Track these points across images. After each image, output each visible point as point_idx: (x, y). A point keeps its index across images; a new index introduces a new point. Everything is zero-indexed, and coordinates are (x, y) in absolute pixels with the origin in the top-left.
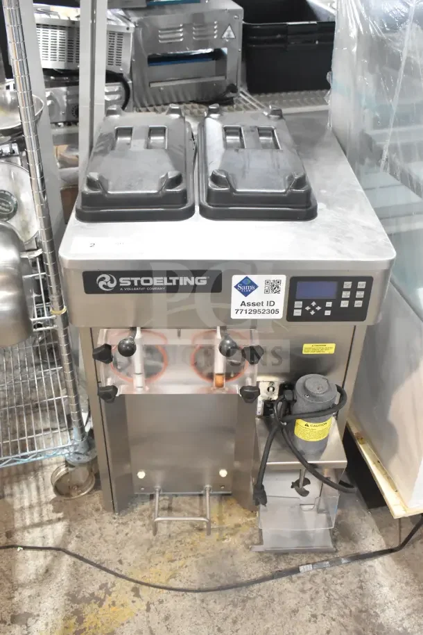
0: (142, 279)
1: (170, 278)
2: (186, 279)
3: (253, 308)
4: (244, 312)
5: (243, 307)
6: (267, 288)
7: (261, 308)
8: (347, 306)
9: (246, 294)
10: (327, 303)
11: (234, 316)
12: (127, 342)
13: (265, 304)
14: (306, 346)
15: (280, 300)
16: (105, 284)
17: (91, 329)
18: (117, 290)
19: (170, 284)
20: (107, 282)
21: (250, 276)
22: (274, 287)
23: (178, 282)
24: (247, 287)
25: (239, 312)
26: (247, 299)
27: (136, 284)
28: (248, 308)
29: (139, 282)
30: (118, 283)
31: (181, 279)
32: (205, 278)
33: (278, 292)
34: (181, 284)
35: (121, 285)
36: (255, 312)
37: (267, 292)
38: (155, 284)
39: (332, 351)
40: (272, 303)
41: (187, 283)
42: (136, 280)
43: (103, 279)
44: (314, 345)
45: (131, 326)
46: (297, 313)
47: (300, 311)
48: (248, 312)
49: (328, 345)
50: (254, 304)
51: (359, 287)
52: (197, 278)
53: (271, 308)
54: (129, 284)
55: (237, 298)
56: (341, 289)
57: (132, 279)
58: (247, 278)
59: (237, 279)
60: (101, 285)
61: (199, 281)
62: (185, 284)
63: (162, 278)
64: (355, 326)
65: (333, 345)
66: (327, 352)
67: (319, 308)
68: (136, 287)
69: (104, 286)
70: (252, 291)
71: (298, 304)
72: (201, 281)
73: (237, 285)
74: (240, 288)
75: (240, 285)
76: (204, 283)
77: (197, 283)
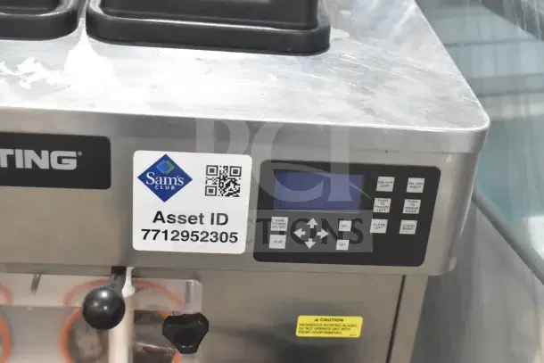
2: (31, 154)
3: (180, 228)
4: (161, 236)
5: (159, 225)
6: (210, 183)
7: (197, 227)
8: (383, 230)
9: (165, 195)
10: (342, 223)
11: (139, 244)
13: (207, 220)
14: (302, 320)
15: (239, 210)
21: (172, 155)
22: (225, 183)
24: (166, 180)
25: (152, 234)
26: (168, 207)
28: (169, 227)
31: (19, 152)
32: (73, 154)
33: (236, 193)
34: (19, 165)
36: (186, 236)
37: (210, 192)
39: (355, 332)
40: (222, 219)
41: (34, 163)
44: (319, 317)
46: (277, 243)
47: (284, 238)
48: (170, 236)
49: (348, 320)
50: (182, 219)
51: (409, 190)
52: (55, 154)
53: (219, 229)
55: (144, 201)
56: (370, 193)
58: (166, 158)
59: (144, 160)
61: (60, 160)
62: (29, 166)
64: (404, 277)
65: (358, 321)
66: (345, 334)
67: (323, 234)
70: (178, 188)
71: (279, 222)
72: (64, 161)
73: (145, 173)
74: (150, 181)
75: (151, 175)
76: (71, 165)
77: (56, 166)
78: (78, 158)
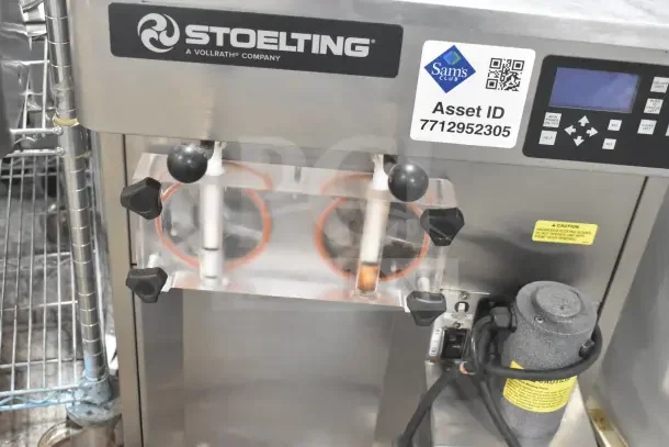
0: (234, 33)
1: (294, 36)
2: (327, 40)
3: (457, 119)
4: (438, 126)
5: (438, 116)
6: (492, 76)
7: (474, 120)
8: (650, 132)
9: (447, 86)
10: (612, 122)
11: (417, 133)
12: (189, 149)
13: (484, 113)
14: (540, 224)
15: (516, 105)
16: (156, 37)
17: (124, 136)
18: (181, 53)
19: (293, 49)
20: (159, 33)
21: (459, 46)
22: (505, 76)
23: (308, 44)
24: (452, 71)
25: (430, 124)
26: (449, 99)
27: (220, 42)
28: (447, 118)
29: (227, 37)
30: (183, 36)
31: (316, 38)
32: (367, 41)
33: (514, 88)
34: (315, 50)
35: (188, 41)
36: (462, 128)
37: (491, 85)
38: (261, 46)
39: (589, 240)
40: (499, 112)
41: (329, 50)
42: (220, 31)
43: (151, 24)
44: (556, 223)
45: (205, 138)
46: (548, 138)
47: (554, 134)
48: (447, 127)
49: (584, 227)
50: (461, 112)
52: (351, 40)
53: (494, 122)
54: (206, 40)
55: (427, 91)
56: (644, 93)
57: (213, 29)
58: (454, 49)
59: (433, 50)
60: (147, 37)
61: (353, 47)
62: (324, 51)
63: (275, 34)
65: (593, 228)
66: (579, 241)
67: (592, 132)
68: (220, 49)
69: (153, 41)
70: (461, 80)
71: (552, 119)
72: (357, 48)
73: (432, 63)
74: (436, 71)
75: (437, 66)
76: (363, 52)
77: (349, 53)
78: (371, 45)
